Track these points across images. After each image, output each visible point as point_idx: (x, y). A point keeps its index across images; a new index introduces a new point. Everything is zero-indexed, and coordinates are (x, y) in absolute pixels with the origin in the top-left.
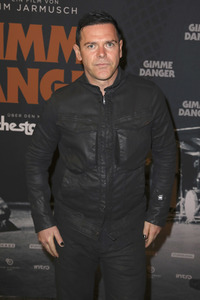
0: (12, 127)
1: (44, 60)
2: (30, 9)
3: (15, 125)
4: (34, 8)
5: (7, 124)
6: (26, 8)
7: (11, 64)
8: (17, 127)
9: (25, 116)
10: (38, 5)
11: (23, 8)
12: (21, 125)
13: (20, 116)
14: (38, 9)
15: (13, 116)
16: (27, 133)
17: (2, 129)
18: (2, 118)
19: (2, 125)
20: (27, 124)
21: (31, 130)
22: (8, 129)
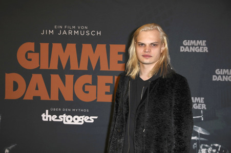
0: (53, 118)
1: (77, 69)
2: (67, 33)
3: (56, 117)
4: (70, 32)
5: (50, 116)
6: (65, 32)
7: (54, 72)
8: (58, 118)
9: (64, 110)
10: (73, 30)
11: (62, 33)
12: (60, 117)
13: (60, 110)
14: (73, 33)
15: (54, 109)
16: (65, 123)
17: (47, 120)
18: (47, 111)
19: (46, 117)
20: (64, 116)
21: (67, 120)
22: (50, 120)
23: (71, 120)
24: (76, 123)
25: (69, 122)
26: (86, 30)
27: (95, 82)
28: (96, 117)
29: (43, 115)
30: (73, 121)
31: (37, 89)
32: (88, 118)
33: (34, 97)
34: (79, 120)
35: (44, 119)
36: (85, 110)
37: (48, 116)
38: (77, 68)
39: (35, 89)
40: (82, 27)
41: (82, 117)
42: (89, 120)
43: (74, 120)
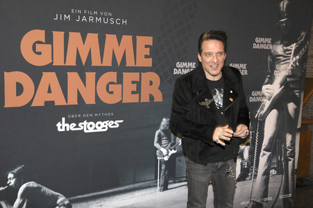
0: (72, 127)
2: (88, 19)
3: (75, 125)
4: (91, 19)
5: (67, 125)
6: (84, 19)
7: (71, 69)
8: (77, 126)
9: (84, 116)
10: (94, 16)
11: (81, 19)
12: (80, 124)
13: (79, 116)
14: (94, 20)
15: (73, 116)
16: (86, 131)
17: (63, 130)
18: (63, 119)
19: (62, 126)
20: (85, 123)
21: (89, 127)
22: (68, 130)
23: (93, 127)
24: (99, 130)
25: (91, 130)
26: (110, 17)
27: (120, 80)
28: (122, 121)
29: (59, 125)
30: (95, 129)
31: (49, 91)
32: (112, 122)
33: (46, 102)
34: (102, 126)
35: (59, 130)
36: (109, 114)
37: (64, 125)
38: (99, 64)
39: (48, 92)
40: (106, 14)
41: (106, 122)
42: (114, 125)
43: (97, 127)
